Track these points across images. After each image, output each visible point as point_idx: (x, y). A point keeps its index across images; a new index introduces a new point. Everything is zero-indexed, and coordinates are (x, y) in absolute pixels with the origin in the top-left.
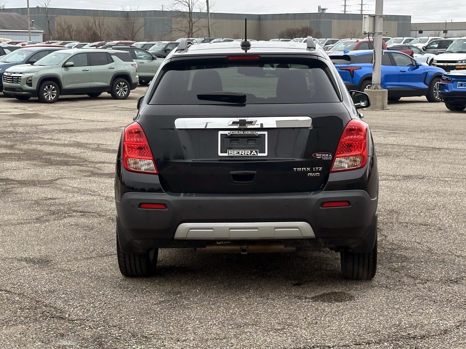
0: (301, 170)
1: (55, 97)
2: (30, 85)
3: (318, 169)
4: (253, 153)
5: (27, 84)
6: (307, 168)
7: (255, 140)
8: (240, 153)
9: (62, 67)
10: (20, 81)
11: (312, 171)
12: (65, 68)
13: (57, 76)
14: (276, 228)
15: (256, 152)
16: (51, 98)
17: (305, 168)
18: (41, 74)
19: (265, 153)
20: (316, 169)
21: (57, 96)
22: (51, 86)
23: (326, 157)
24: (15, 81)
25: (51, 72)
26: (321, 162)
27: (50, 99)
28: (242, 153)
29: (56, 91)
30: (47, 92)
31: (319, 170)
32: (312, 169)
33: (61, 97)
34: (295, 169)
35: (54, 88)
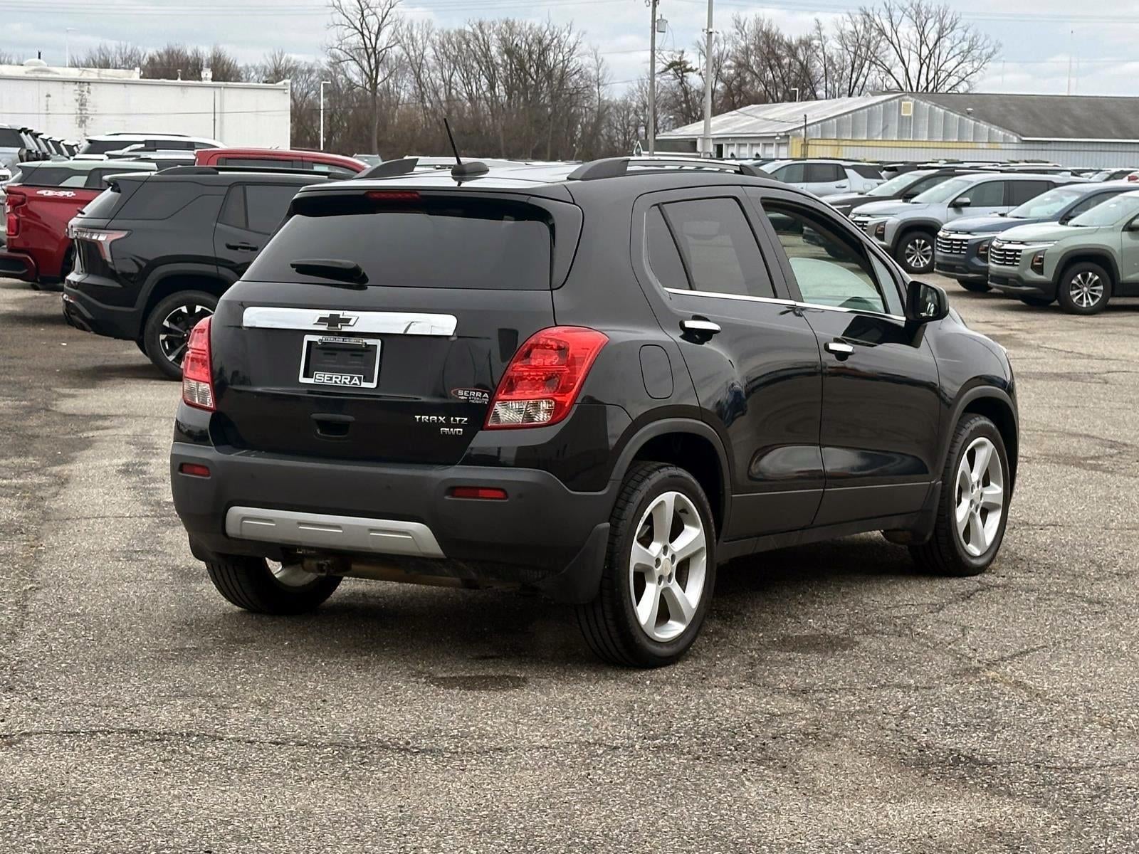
0: (429, 420)
1: (1098, 300)
2: (1039, 270)
3: (460, 421)
4: (353, 382)
5: (1033, 267)
6: (440, 418)
7: (361, 356)
8: (334, 379)
9: (1123, 230)
10: (1018, 261)
11: (448, 425)
12: (1130, 233)
13: (1108, 251)
14: (372, 530)
15: (359, 379)
16: (1088, 304)
17: (436, 418)
18: (1065, 246)
19: (372, 382)
20: (455, 420)
21: (1105, 299)
22: (1090, 274)
23: (478, 397)
24: (1009, 261)
25: (1090, 242)
26: (466, 408)
27: (1084, 305)
28: (338, 380)
29: (1101, 288)
30: (1079, 288)
31: (463, 422)
32: (448, 420)
33: (1112, 301)
34: (418, 417)
35: (1097, 280)
